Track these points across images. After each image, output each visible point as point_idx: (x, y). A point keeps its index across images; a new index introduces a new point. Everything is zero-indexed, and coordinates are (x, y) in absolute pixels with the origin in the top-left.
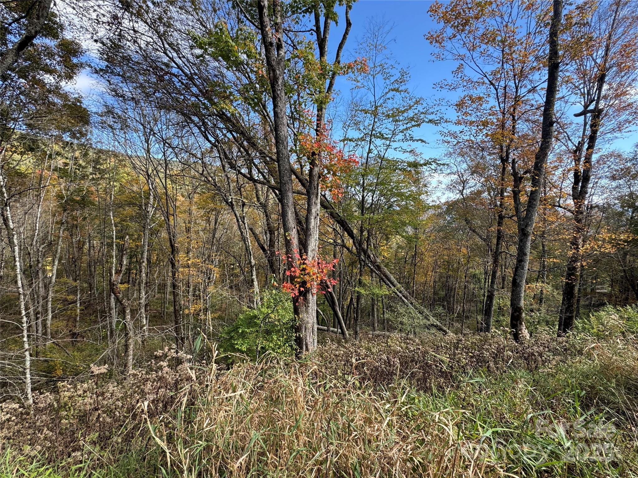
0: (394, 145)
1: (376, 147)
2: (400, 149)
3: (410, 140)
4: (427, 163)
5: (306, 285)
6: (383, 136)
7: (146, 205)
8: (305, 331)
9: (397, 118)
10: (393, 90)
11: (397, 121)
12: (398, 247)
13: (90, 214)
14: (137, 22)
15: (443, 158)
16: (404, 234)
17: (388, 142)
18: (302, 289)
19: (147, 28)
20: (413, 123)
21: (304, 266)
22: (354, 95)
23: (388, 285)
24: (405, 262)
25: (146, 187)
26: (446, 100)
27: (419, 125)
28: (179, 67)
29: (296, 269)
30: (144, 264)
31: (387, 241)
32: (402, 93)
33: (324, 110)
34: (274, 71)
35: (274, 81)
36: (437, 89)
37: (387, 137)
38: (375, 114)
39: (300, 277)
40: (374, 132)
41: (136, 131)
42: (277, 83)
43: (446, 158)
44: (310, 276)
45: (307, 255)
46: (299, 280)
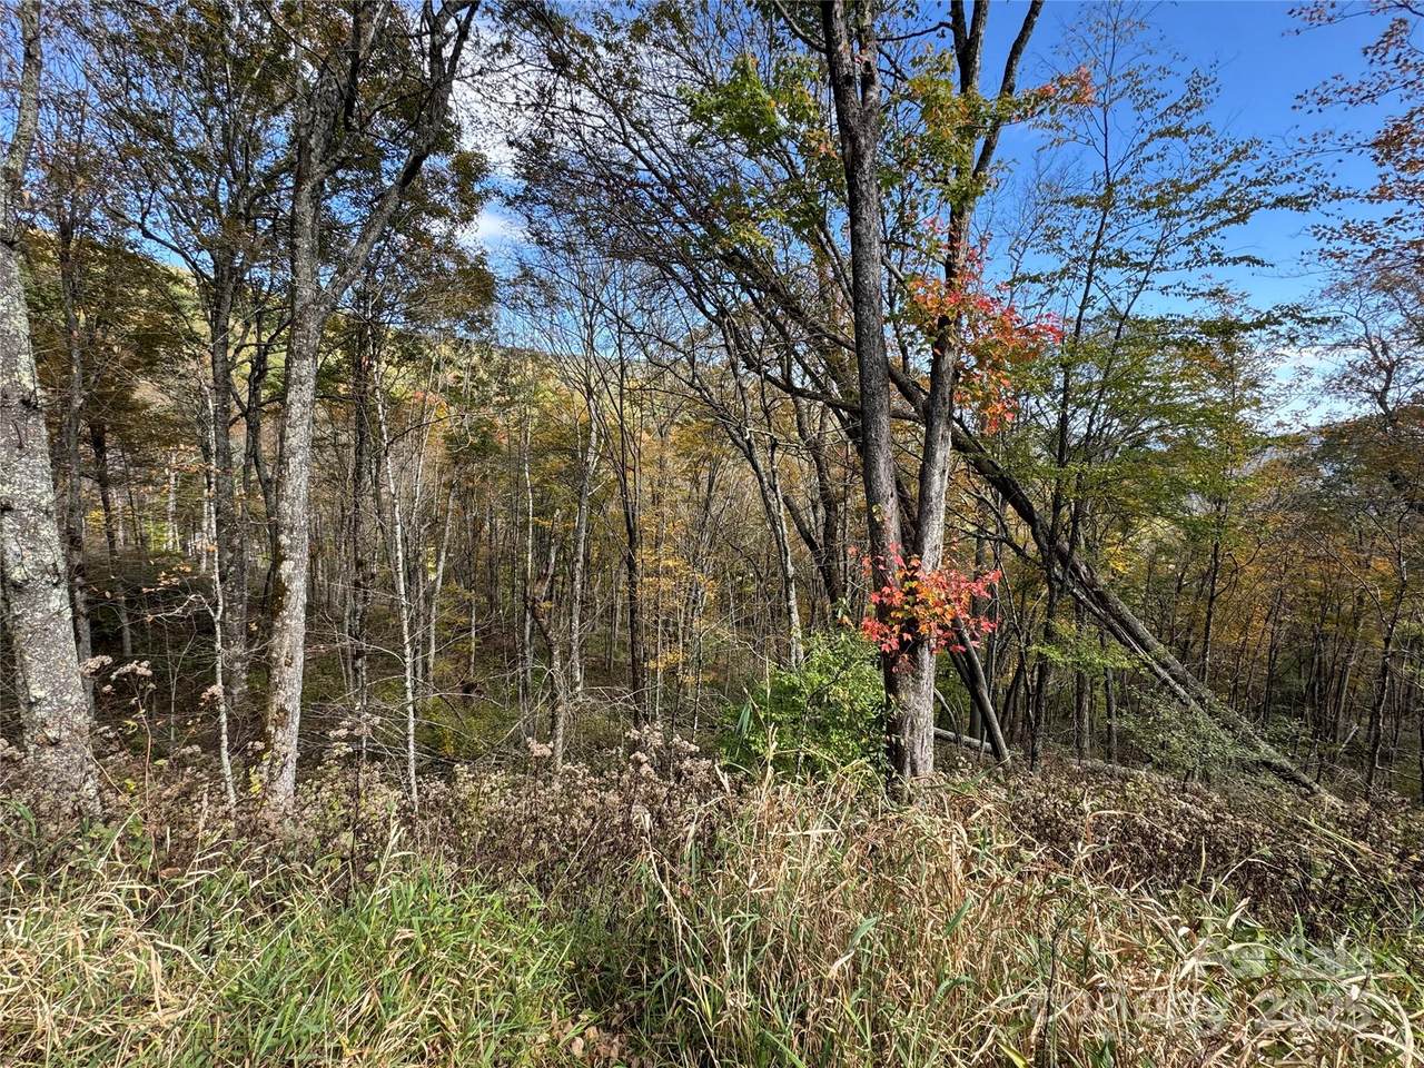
0: (1160, 279)
1: (1106, 289)
2: (1179, 289)
3: (1213, 262)
4: (1267, 321)
5: (917, 627)
6: (1127, 259)
7: (585, 450)
8: (911, 733)
9: (1173, 206)
10: (1161, 135)
11: (1172, 214)
12: (1159, 550)
13: (493, 469)
14: (578, 92)
15: (1318, 302)
16: (1180, 513)
17: (1141, 276)
18: (907, 636)
19: (595, 101)
20: (1224, 215)
21: (914, 584)
22: (1044, 163)
23: (1127, 645)
24: (1179, 589)
25: (585, 417)
26: (1339, 135)
27: (1242, 218)
28: (650, 168)
29: (894, 589)
30: (579, 565)
31: (1125, 532)
32: (1191, 137)
33: (967, 213)
34: (854, 140)
35: (853, 162)
36: (1307, 108)
37: (1140, 260)
38: (1106, 203)
39: (902, 609)
40: (1100, 252)
41: (570, 307)
42: (861, 165)
43: (1327, 301)
44: (927, 608)
45: (920, 559)
46: (900, 615)
